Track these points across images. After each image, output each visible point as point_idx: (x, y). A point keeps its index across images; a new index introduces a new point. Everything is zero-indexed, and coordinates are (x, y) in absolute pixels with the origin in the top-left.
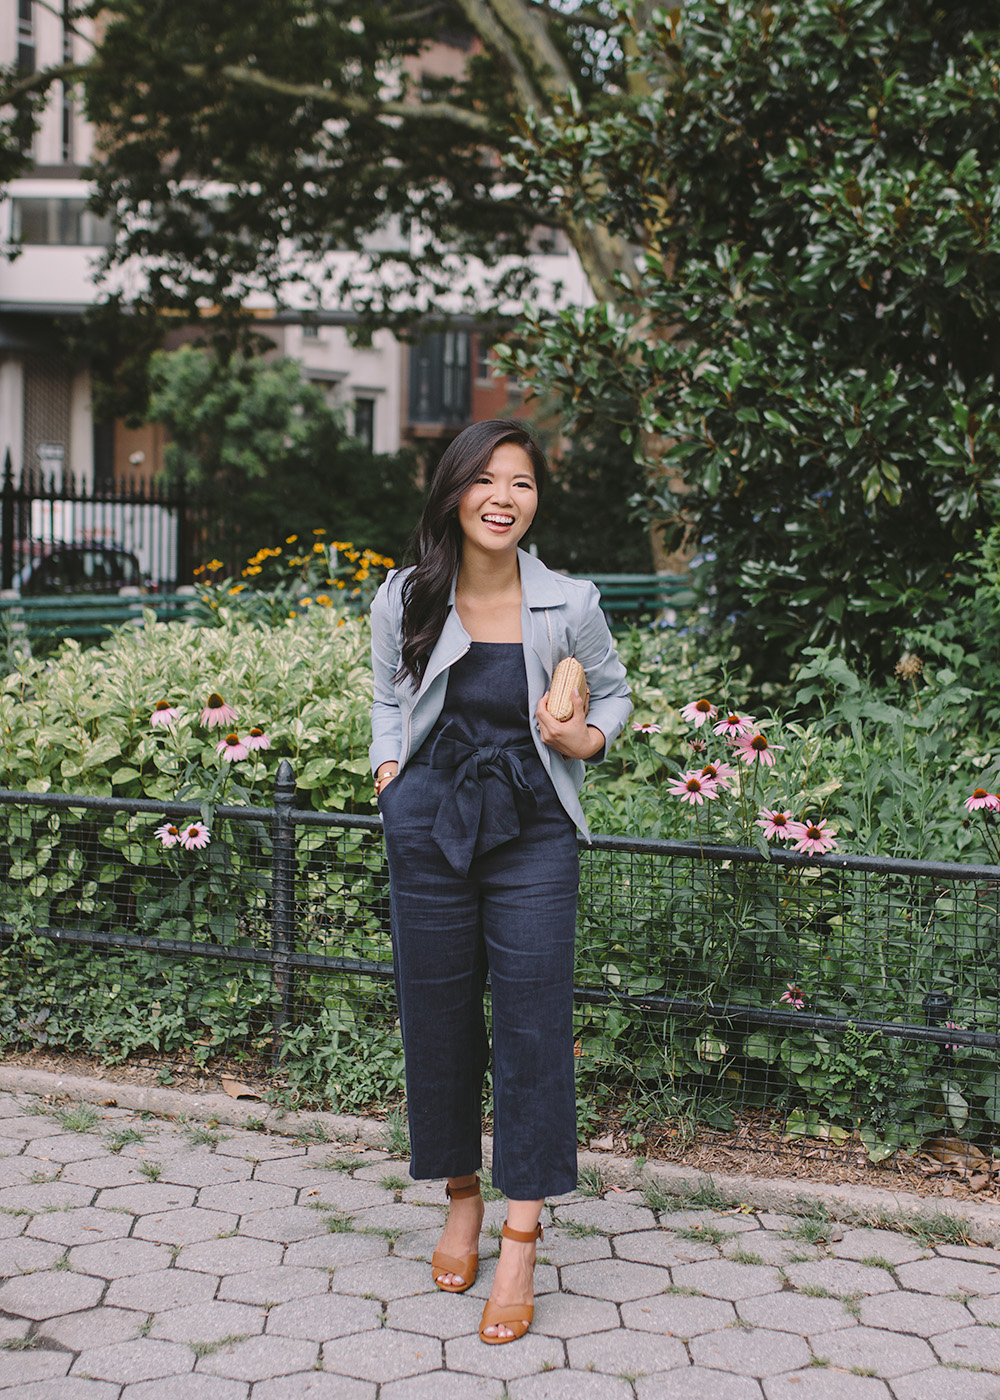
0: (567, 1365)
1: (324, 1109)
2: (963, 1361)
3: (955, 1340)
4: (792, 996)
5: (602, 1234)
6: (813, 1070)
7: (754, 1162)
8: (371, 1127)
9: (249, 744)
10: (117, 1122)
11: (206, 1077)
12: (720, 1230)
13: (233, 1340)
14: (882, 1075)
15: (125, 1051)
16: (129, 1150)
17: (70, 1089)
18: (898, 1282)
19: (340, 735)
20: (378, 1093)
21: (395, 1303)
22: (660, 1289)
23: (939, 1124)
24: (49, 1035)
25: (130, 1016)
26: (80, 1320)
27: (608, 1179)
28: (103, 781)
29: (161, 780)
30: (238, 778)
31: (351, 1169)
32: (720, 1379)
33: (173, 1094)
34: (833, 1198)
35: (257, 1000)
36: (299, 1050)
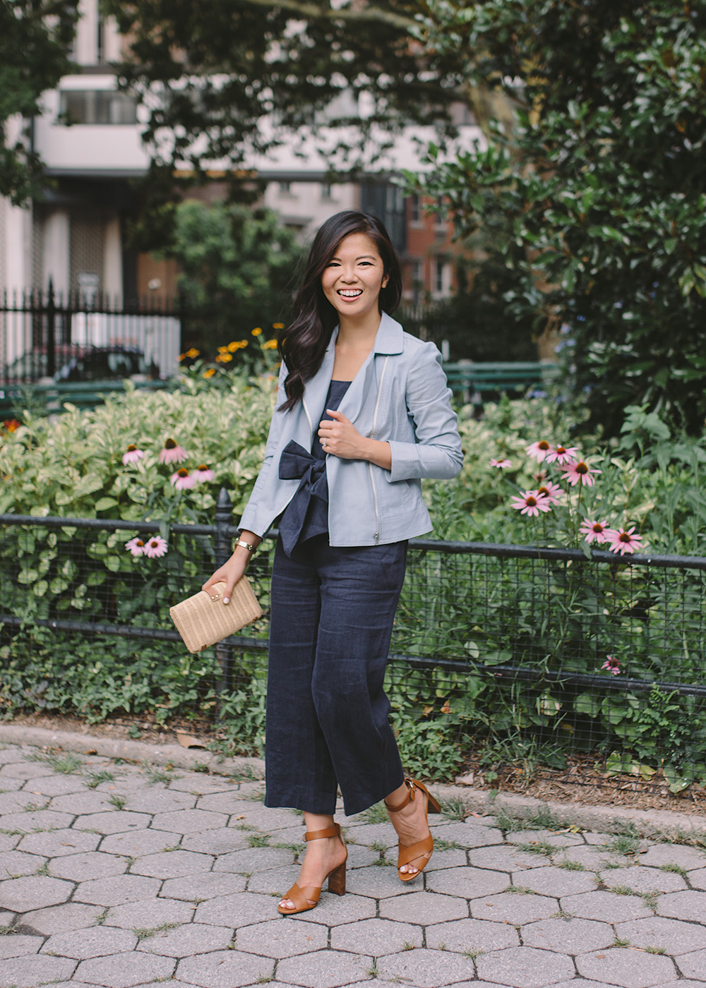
0: (424, 946)
1: (253, 756)
4: (610, 665)
5: (460, 848)
6: (627, 722)
7: (581, 793)
9: (196, 479)
10: (95, 766)
11: (165, 732)
12: (552, 845)
13: (167, 927)
14: (680, 725)
15: (104, 713)
16: (104, 787)
17: (62, 742)
18: (688, 884)
22: (502, 889)
24: (47, 701)
25: (108, 686)
26: (52, 912)
27: (469, 807)
28: (89, 508)
29: (133, 507)
30: (191, 504)
32: (543, 956)
33: (139, 745)
34: (642, 820)
35: (203, 672)
36: (235, 710)
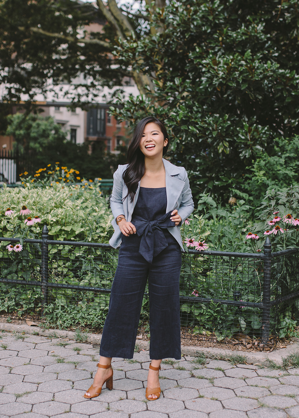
0: (127, 398)
1: (56, 329)
2: (243, 395)
3: (241, 390)
4: (195, 293)
5: (139, 362)
6: (201, 314)
7: (184, 342)
8: (71, 333)
9: (34, 221)
11: (21, 320)
12: (173, 361)
13: (27, 393)
14: (221, 315)
18: (225, 375)
19: (62, 219)
20: (73, 324)
21: (76, 382)
23: (238, 330)
27: (141, 347)
29: (8, 232)
30: (32, 231)
31: (64, 345)
32: (172, 401)
33: (11, 325)
34: (207, 351)
35: (36, 297)
36: (49, 311)
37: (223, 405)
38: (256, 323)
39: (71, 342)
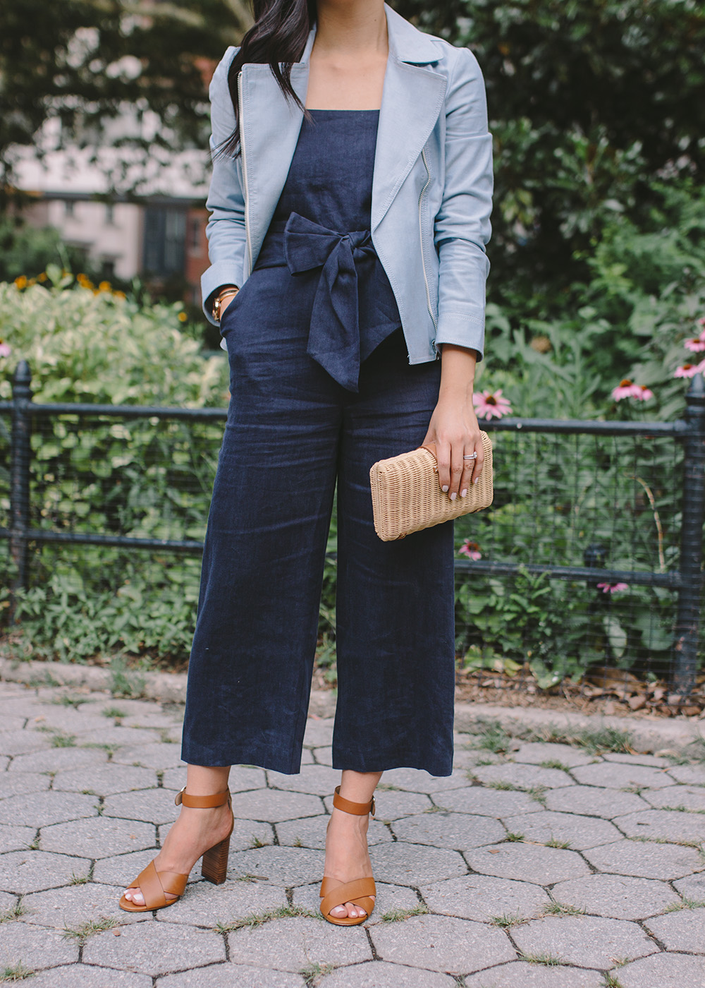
0: (276, 843)
1: (53, 660)
2: (647, 835)
3: (636, 820)
4: (469, 549)
6: (489, 611)
8: (95, 674)
14: (550, 612)
18: (574, 779)
19: (75, 362)
20: (102, 646)
21: (112, 797)
23: (600, 656)
31: (76, 704)
34: (509, 717)
36: (33, 610)
37: (588, 863)
38: (657, 634)
39: (96, 696)
